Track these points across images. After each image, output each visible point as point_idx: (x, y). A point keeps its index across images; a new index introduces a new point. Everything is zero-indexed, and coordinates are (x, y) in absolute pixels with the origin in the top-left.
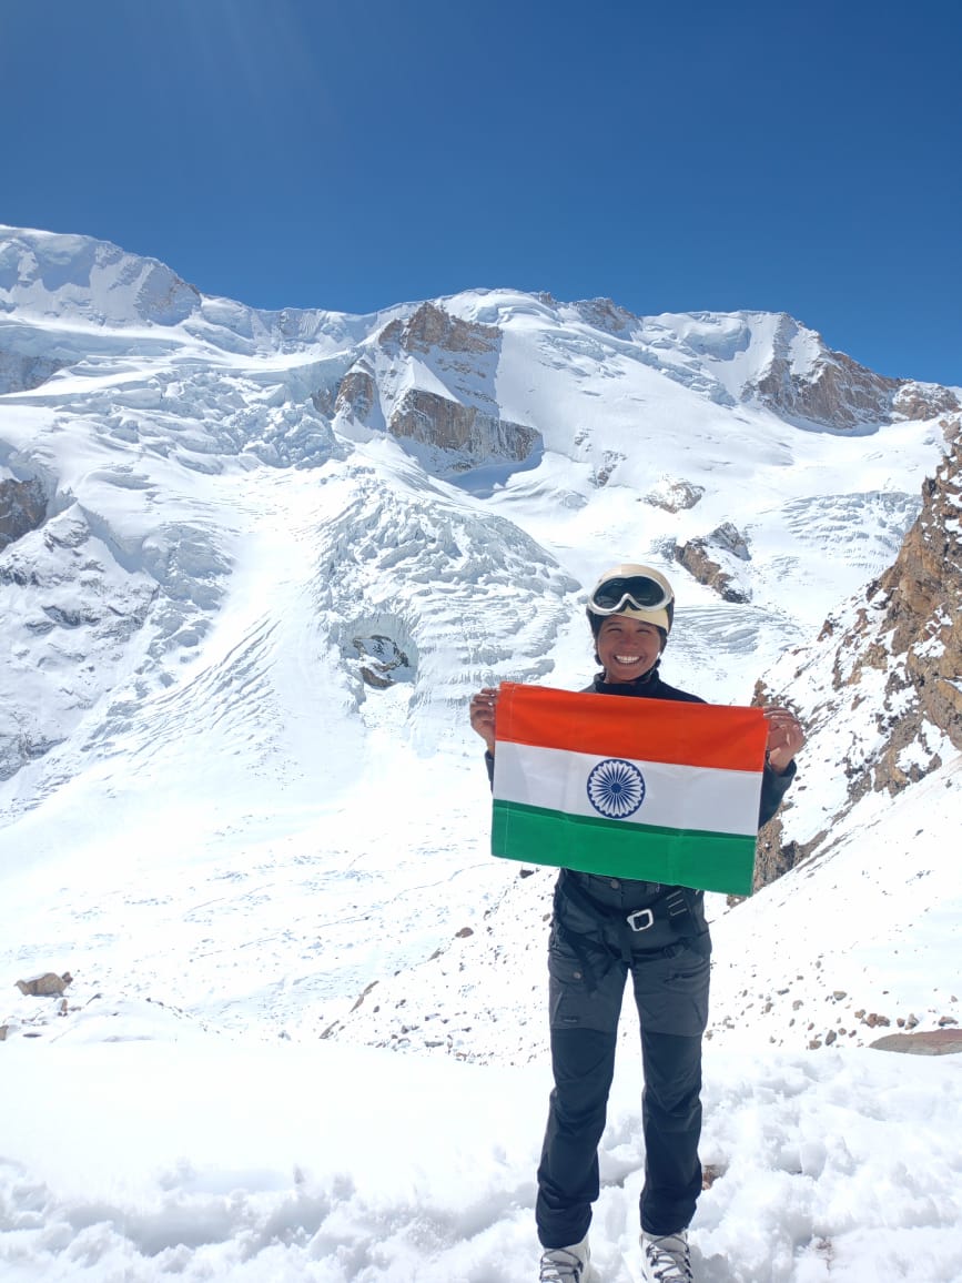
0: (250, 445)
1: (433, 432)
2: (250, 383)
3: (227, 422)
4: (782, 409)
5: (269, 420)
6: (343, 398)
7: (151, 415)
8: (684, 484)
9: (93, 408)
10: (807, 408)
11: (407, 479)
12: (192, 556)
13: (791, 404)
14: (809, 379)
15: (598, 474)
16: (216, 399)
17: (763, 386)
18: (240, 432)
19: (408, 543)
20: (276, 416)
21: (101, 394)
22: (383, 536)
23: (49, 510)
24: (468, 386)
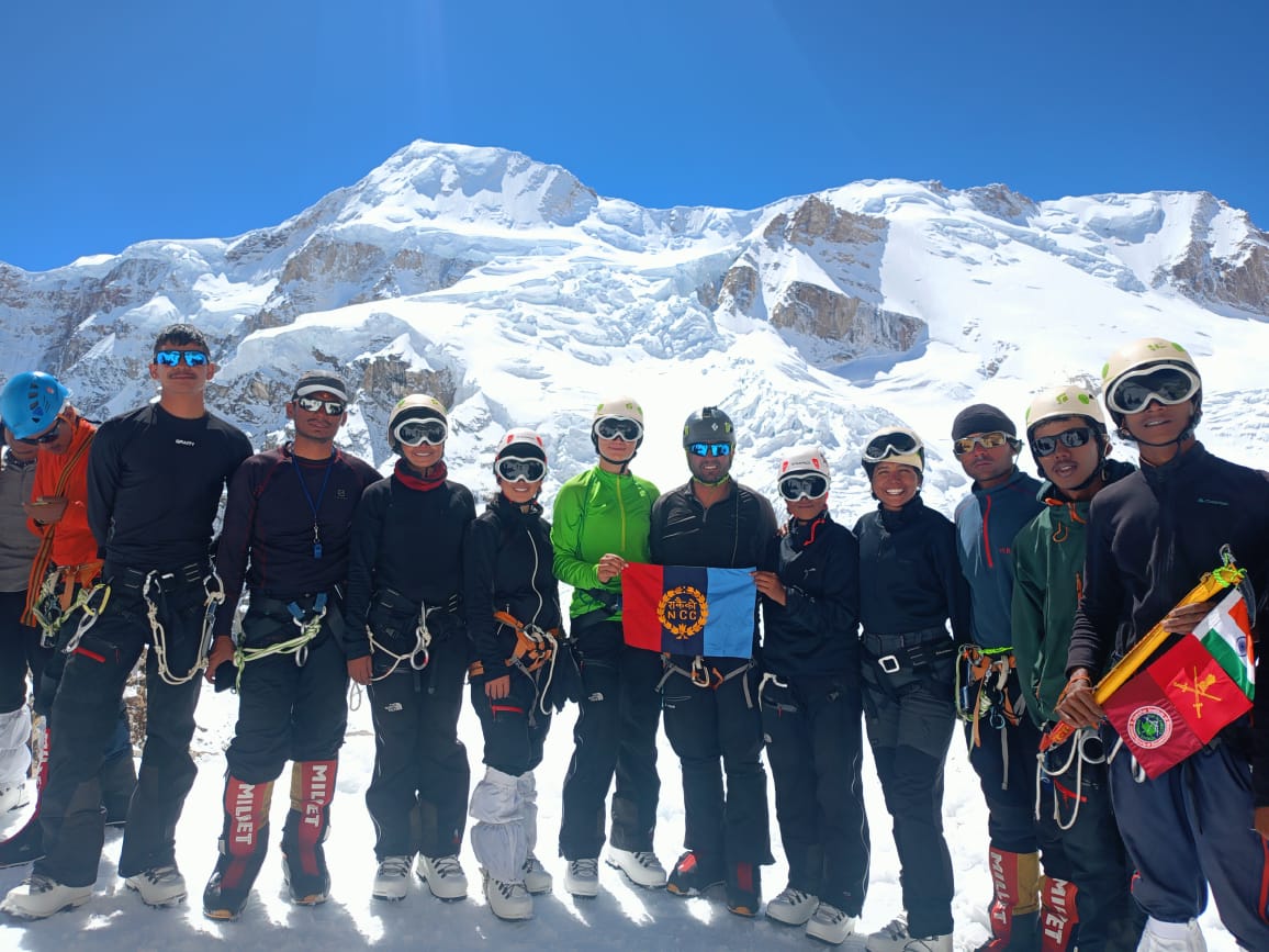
0: (637, 337)
1: (814, 324)
2: (639, 278)
3: (616, 316)
4: (1199, 295)
5: (654, 313)
6: (727, 291)
7: (548, 311)
8: (1083, 376)
9: (499, 304)
10: (1230, 294)
11: (788, 371)
12: (580, 442)
13: (1211, 290)
14: (1234, 262)
15: (987, 366)
16: (608, 294)
17: (1178, 271)
18: (628, 325)
19: (785, 433)
20: (662, 309)
21: (506, 292)
22: (759, 427)
23: (456, 398)
24: (850, 276)
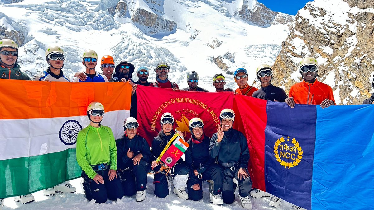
0: (89, 23)
1: (144, 22)
2: (89, 4)
3: (81, 16)
4: (245, 19)
5: (94, 15)
6: (117, 10)
7: (58, 13)
8: (217, 40)
9: (39, 9)
10: (252, 19)
11: (137, 35)
12: (71, 56)
13: (247, 18)
14: (253, 11)
15: (192, 36)
16: (78, 8)
17: (240, 12)
18: (86, 19)
19: (137, 54)
20: (97, 14)
21: (41, 5)
22: (129, 52)
23: (25, 41)
24: (155, 8)
